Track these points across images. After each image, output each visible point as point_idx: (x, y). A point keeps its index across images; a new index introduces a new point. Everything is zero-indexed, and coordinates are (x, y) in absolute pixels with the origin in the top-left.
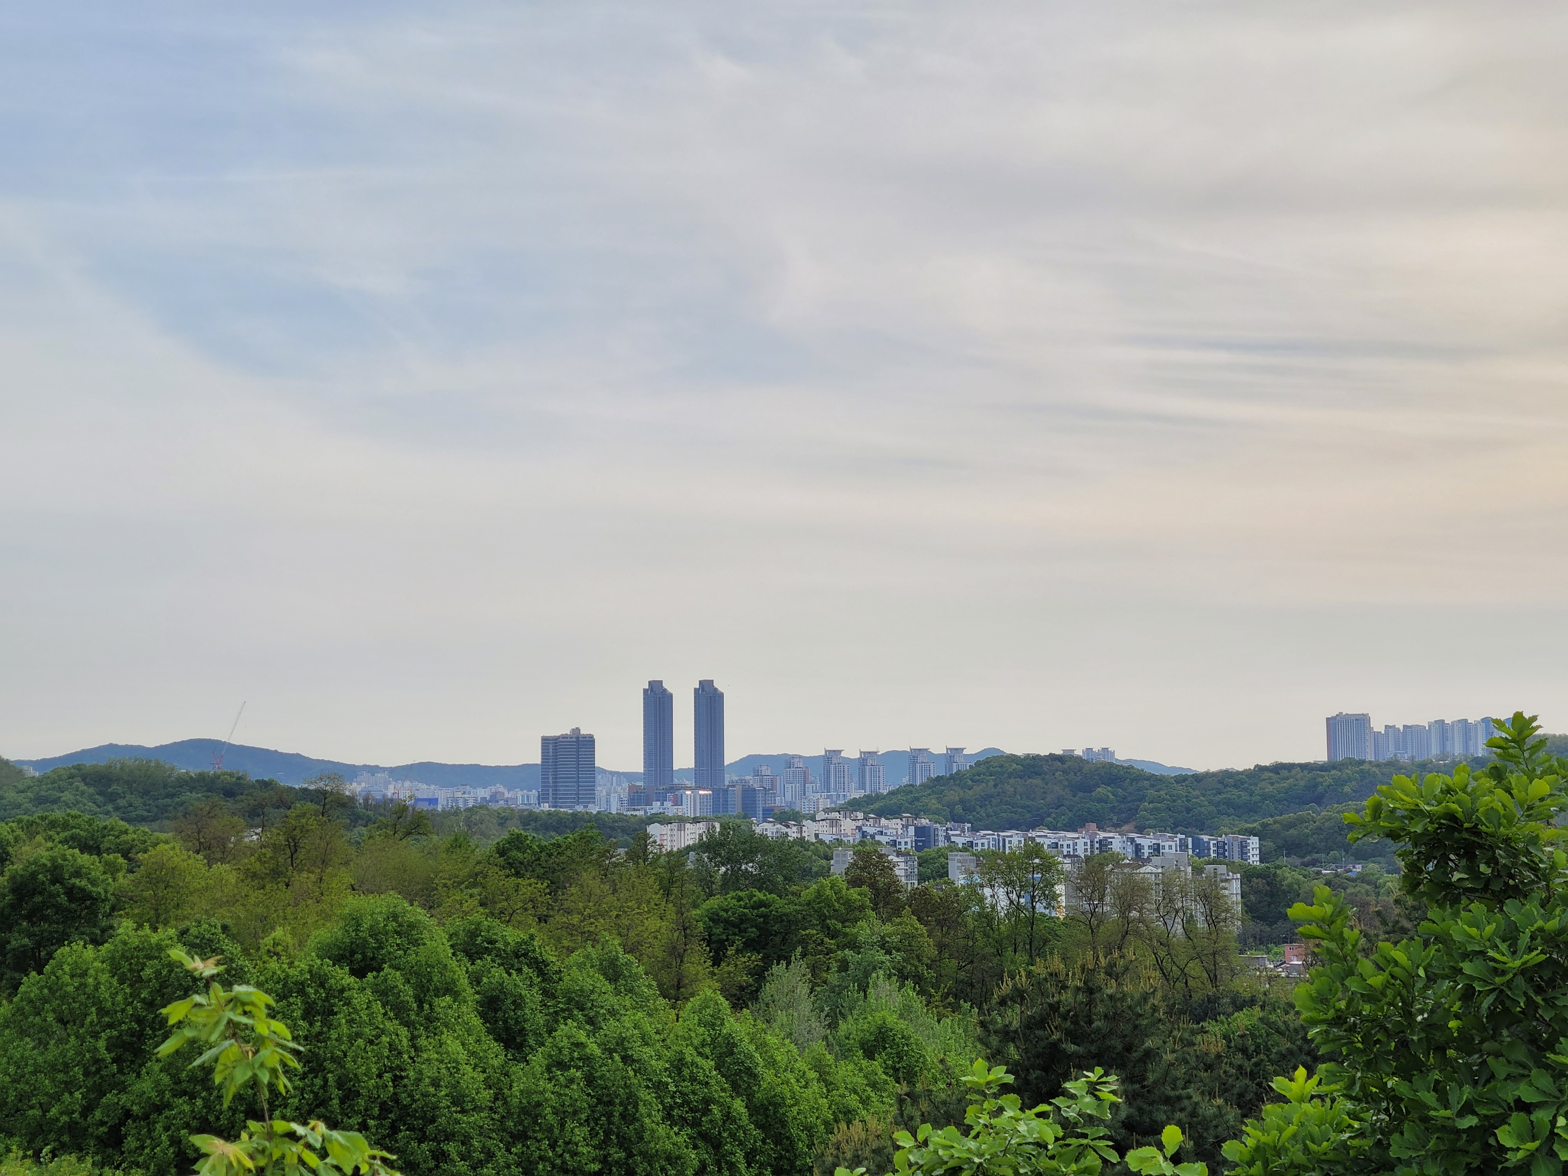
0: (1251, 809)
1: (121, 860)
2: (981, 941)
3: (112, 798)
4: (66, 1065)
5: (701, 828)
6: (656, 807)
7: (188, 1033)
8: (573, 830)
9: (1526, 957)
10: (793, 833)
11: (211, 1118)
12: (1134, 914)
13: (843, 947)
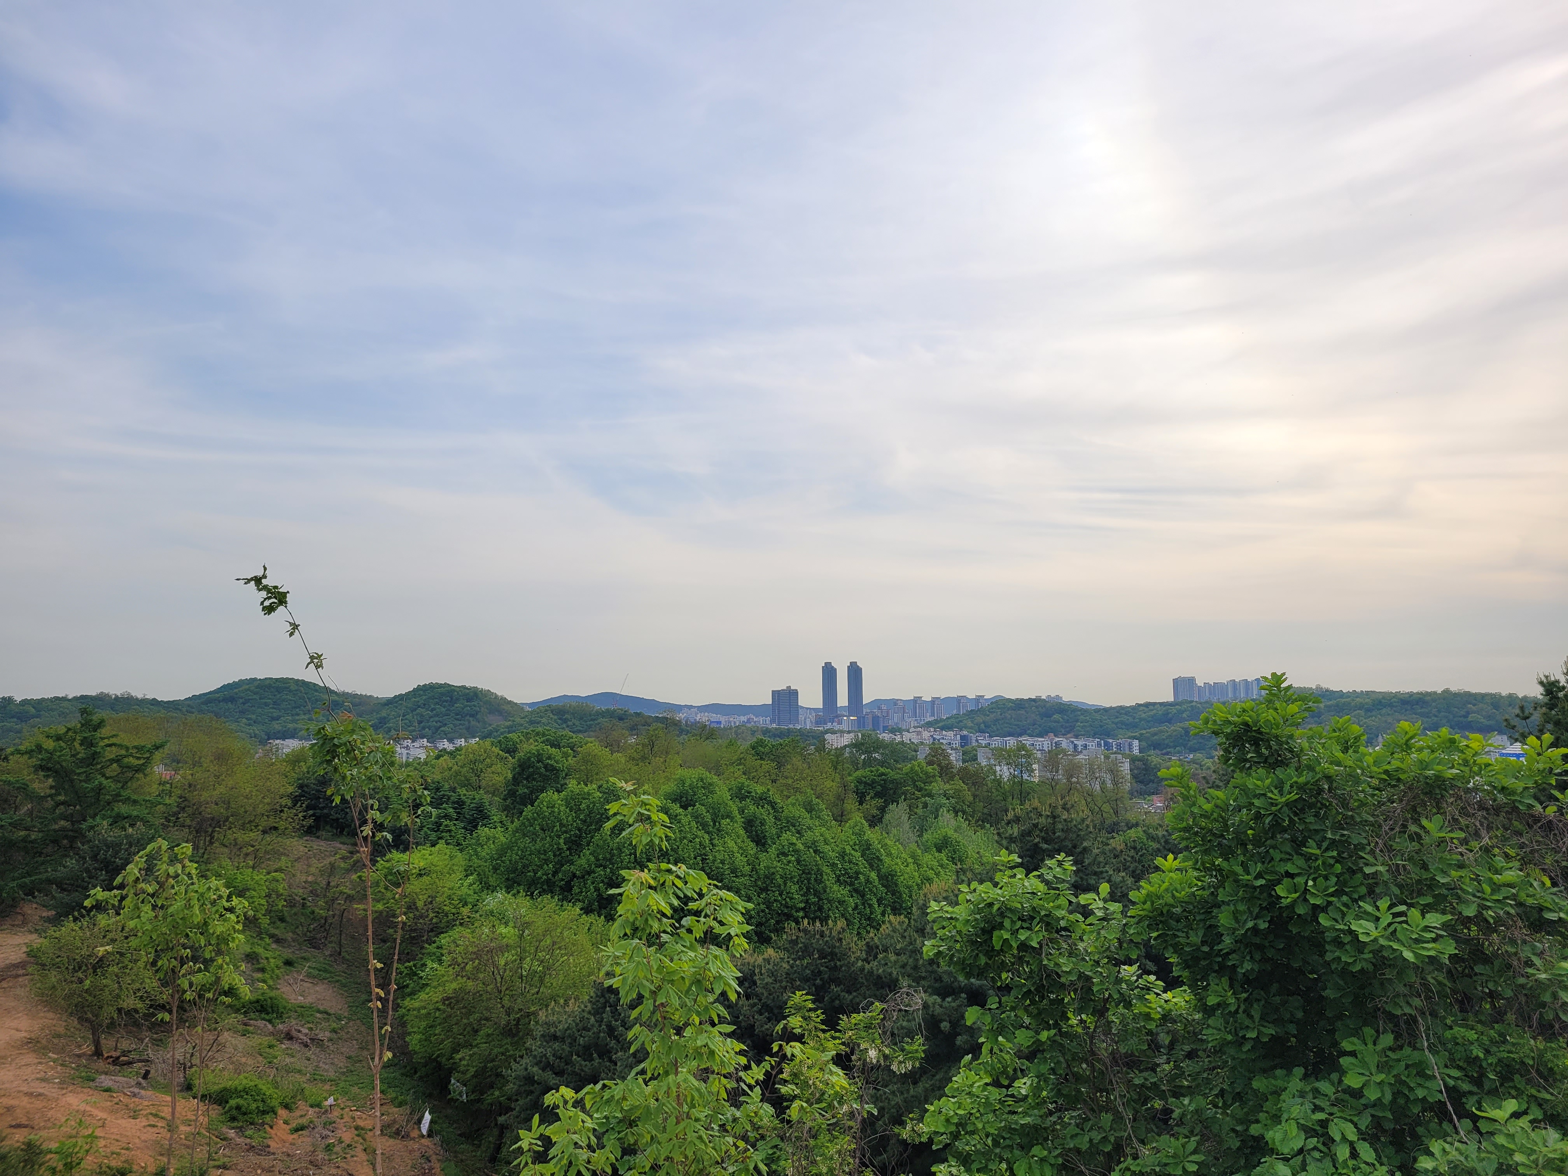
0: (1134, 726)
1: (570, 751)
2: (995, 793)
3: (565, 721)
4: (545, 851)
5: (852, 735)
6: (829, 726)
7: (619, 817)
8: (788, 737)
9: (1288, 796)
10: (898, 739)
11: (614, 878)
12: (1074, 780)
13: (925, 796)
